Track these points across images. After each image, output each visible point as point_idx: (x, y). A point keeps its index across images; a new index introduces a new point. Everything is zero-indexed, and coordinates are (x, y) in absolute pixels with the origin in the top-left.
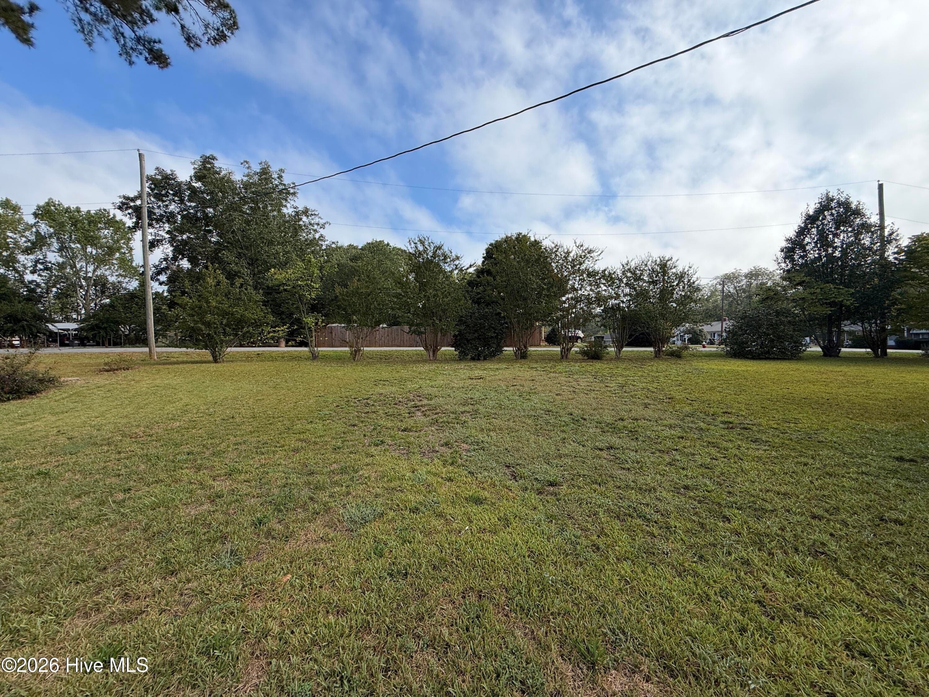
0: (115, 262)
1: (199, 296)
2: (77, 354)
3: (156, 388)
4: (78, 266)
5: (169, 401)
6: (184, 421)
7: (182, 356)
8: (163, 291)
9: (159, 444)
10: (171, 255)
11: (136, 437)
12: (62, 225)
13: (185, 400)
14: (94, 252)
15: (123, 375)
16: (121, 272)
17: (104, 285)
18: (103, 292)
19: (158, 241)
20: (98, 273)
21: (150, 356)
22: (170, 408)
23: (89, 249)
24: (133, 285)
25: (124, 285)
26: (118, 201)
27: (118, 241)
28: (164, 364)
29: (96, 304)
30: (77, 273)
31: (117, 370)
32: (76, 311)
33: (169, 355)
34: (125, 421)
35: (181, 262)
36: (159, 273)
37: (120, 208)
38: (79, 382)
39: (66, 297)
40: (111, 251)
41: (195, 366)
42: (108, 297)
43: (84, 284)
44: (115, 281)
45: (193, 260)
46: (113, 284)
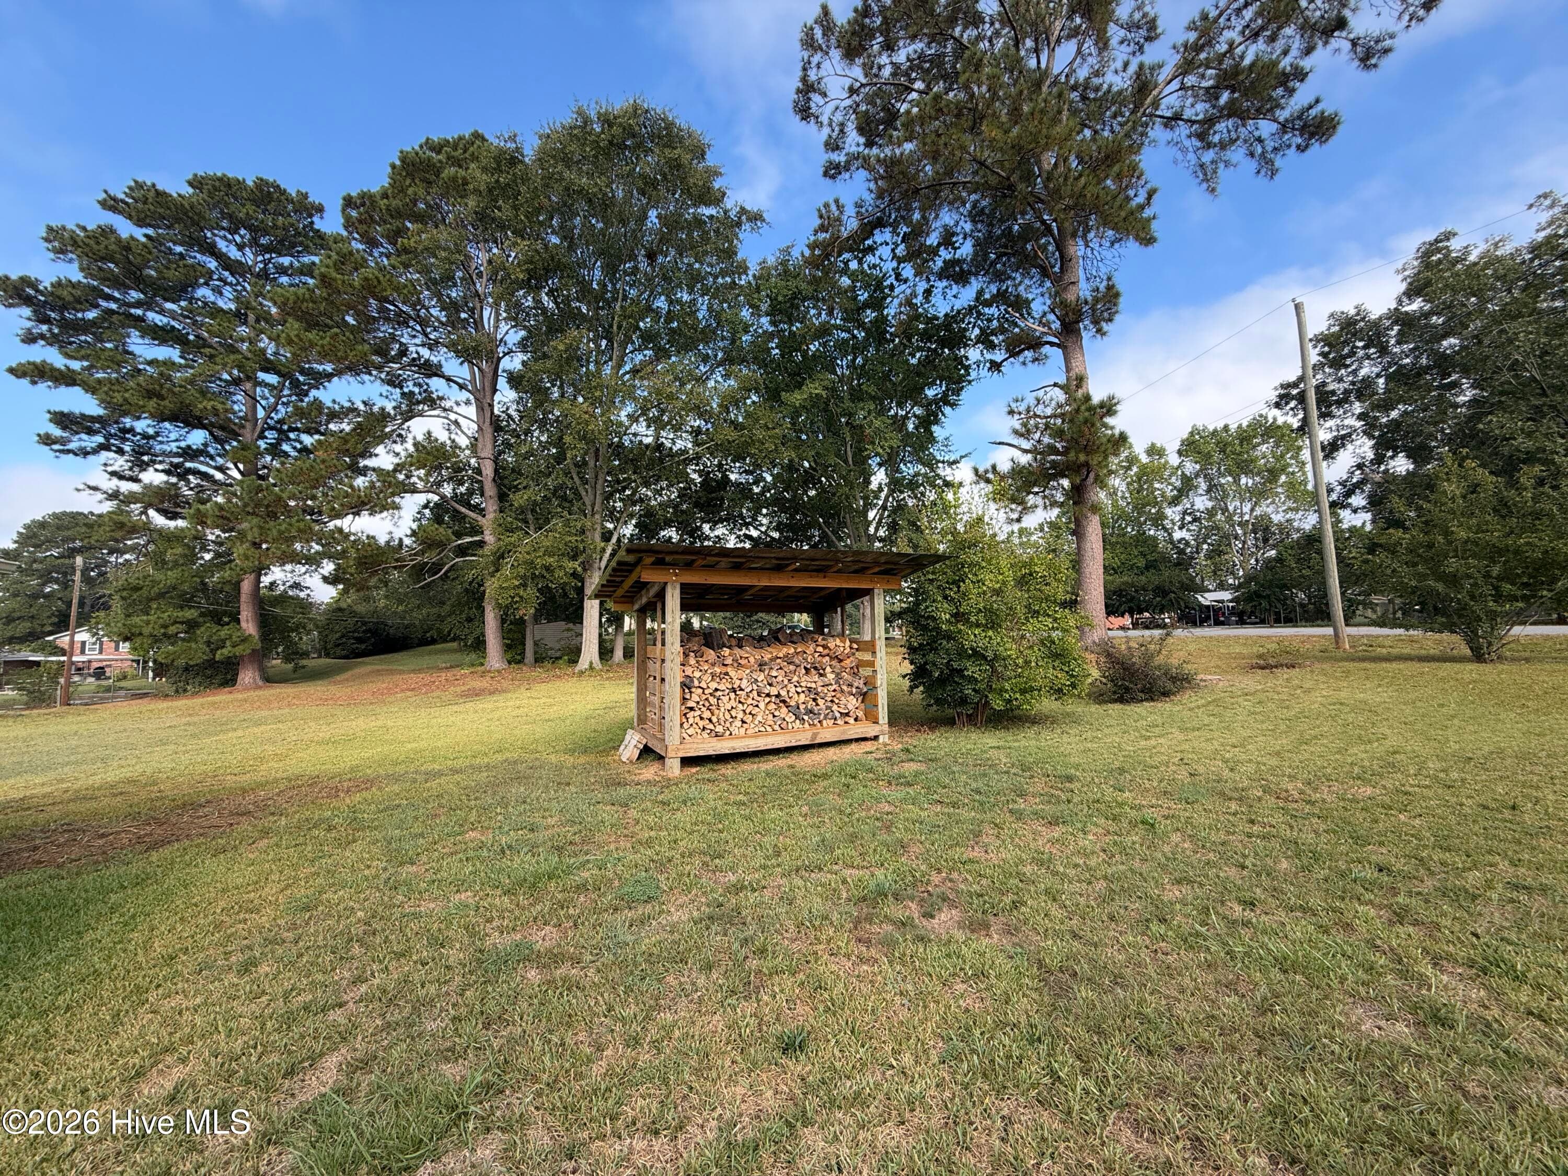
0: (1280, 490)
1: (1426, 523)
2: (1228, 637)
3: (1338, 706)
4: (1231, 508)
5: (1360, 737)
6: (1384, 787)
7: (1400, 645)
8: (1364, 523)
9: (1323, 827)
10: (1370, 455)
11: (1286, 800)
12: (1209, 456)
13: (1393, 741)
14: (1250, 482)
15: (1285, 676)
16: (1290, 504)
17: (1266, 529)
18: (1266, 541)
19: (1343, 437)
20: (1258, 512)
21: (1337, 643)
22: (1358, 751)
23: (1243, 480)
24: (1308, 521)
25: (1296, 524)
26: (1273, 396)
27: (1282, 456)
28: (1363, 659)
29: (1257, 560)
30: (1229, 518)
31: (1276, 667)
32: (1232, 573)
33: (1372, 642)
34: (1274, 762)
35: (1392, 463)
36: (1349, 493)
37: (1277, 405)
38: (1221, 684)
39: (1219, 556)
40: (1273, 474)
41: (1426, 667)
42: (1274, 547)
43: (1240, 532)
44: (1282, 520)
45: (1418, 454)
46: (1280, 525)
